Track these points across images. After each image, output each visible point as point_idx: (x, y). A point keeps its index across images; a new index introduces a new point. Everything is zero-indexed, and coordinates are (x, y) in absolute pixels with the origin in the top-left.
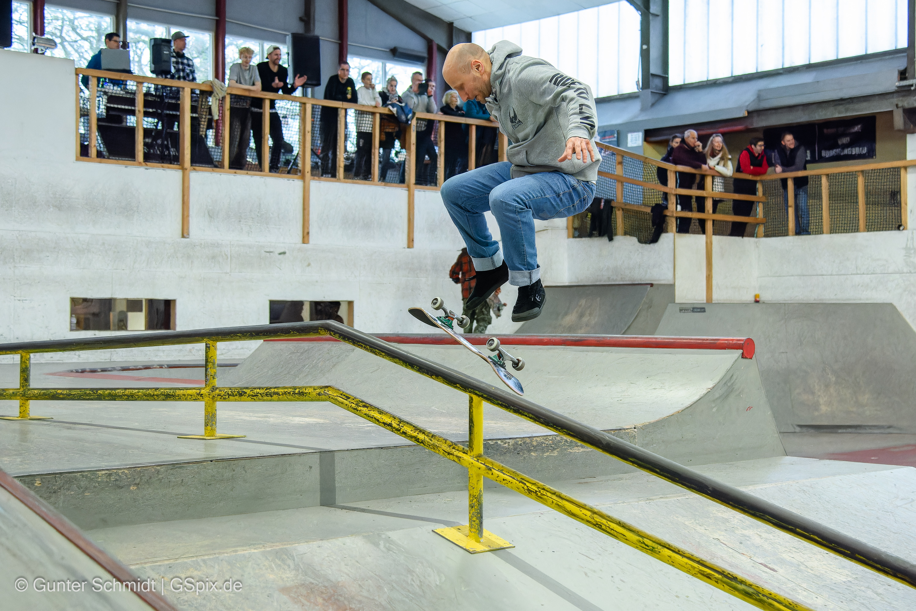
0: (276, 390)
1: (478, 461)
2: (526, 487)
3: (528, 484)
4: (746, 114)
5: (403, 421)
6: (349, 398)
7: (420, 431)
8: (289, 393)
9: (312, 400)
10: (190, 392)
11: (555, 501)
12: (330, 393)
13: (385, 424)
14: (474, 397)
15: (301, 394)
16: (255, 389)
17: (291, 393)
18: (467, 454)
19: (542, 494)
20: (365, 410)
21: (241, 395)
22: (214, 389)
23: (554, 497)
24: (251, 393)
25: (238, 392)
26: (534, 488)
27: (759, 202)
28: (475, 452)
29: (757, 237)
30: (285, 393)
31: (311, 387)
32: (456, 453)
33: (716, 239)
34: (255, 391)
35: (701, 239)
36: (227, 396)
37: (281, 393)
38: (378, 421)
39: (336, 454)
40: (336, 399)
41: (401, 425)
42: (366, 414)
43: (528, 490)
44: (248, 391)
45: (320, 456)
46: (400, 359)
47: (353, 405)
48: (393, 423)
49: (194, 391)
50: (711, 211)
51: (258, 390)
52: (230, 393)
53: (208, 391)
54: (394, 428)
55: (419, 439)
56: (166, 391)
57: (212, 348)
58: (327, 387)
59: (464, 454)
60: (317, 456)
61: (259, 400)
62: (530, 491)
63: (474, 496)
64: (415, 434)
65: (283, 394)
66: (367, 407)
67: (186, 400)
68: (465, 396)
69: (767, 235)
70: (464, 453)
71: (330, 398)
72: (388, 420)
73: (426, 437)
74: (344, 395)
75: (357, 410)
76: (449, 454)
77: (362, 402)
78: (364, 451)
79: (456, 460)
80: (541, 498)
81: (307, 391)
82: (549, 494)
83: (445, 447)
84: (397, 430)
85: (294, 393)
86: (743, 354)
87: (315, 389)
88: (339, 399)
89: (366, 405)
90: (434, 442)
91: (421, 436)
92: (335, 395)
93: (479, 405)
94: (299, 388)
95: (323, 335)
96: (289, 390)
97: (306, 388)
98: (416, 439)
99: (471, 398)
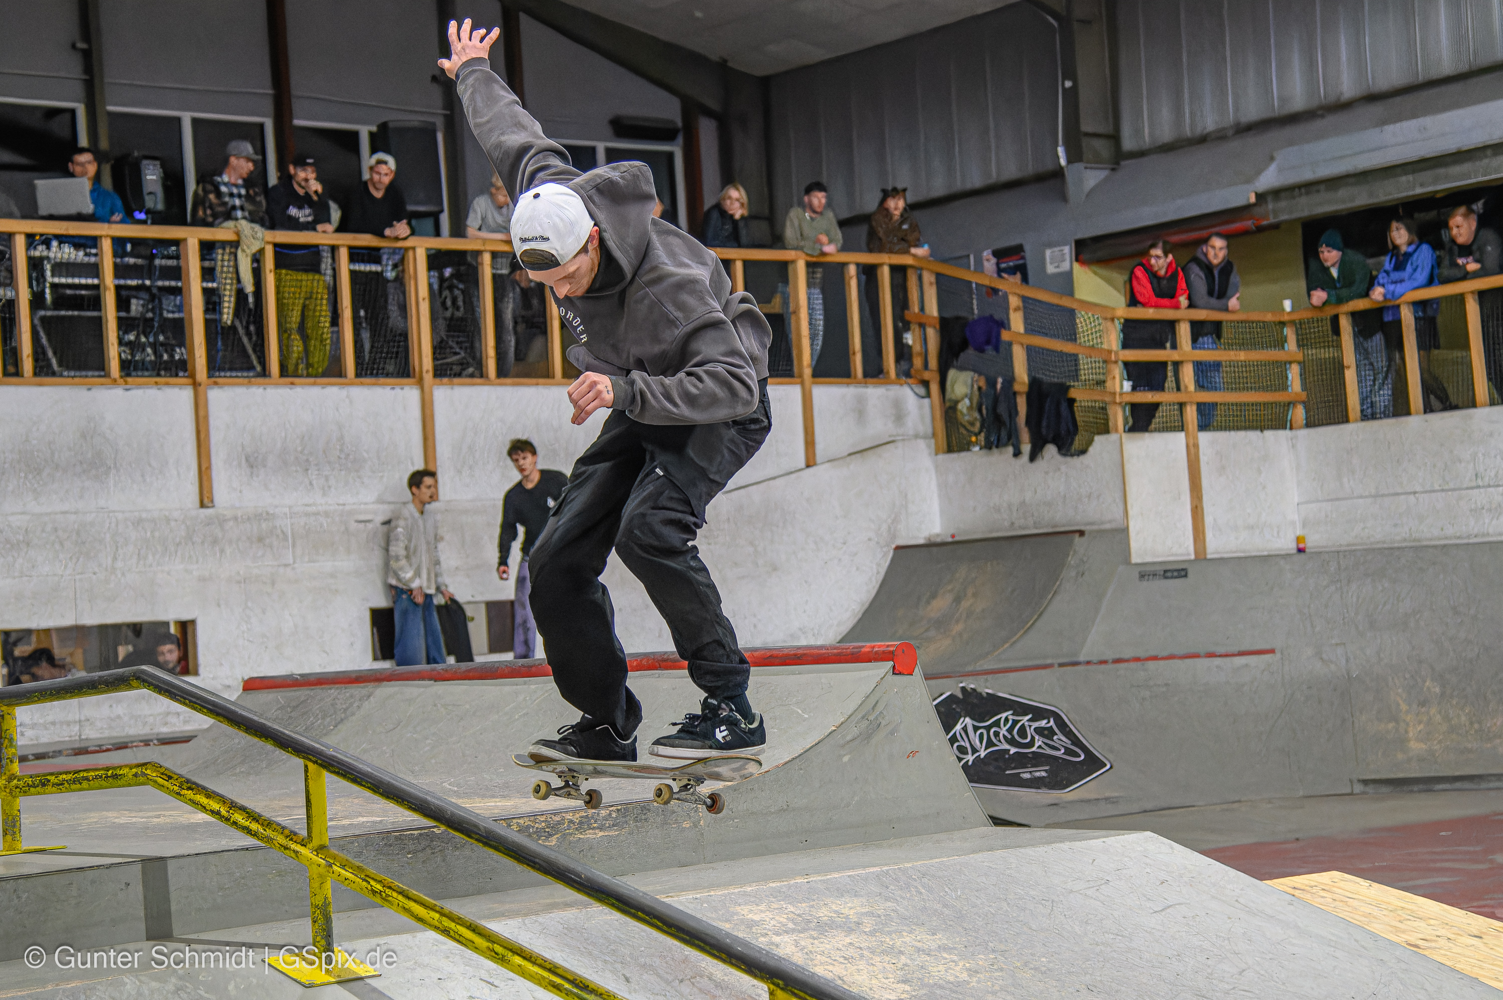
0: (85, 774)
1: (317, 855)
2: (369, 887)
3: (373, 883)
4: (1253, 199)
6: (170, 778)
7: (254, 819)
8: (101, 777)
9: (130, 785)
11: (401, 904)
12: (148, 772)
13: (212, 811)
14: (310, 765)
15: (115, 777)
16: (61, 773)
17: (104, 776)
18: (305, 846)
19: (388, 895)
20: (189, 793)
21: (43, 785)
23: (400, 897)
24: (56, 781)
25: (40, 781)
26: (379, 887)
27: (1290, 363)
28: (316, 843)
29: (1291, 428)
30: (96, 777)
31: (126, 767)
32: (294, 846)
33: (1204, 438)
34: (61, 777)
35: (1178, 440)
36: (28, 788)
37: (91, 778)
38: (205, 808)
39: (169, 861)
40: (156, 782)
41: (231, 811)
42: (190, 800)
43: (373, 890)
44: (52, 779)
45: (143, 867)
47: (176, 788)
48: (221, 810)
50: (1192, 387)
51: (64, 776)
52: (30, 783)
53: (4, 782)
54: (223, 817)
55: (251, 830)
58: (145, 764)
59: (303, 848)
60: (140, 866)
61: (66, 790)
62: (374, 892)
63: (317, 906)
64: (247, 824)
65: (93, 779)
66: (192, 789)
68: (298, 762)
69: (1309, 425)
70: (302, 845)
71: (148, 781)
72: (215, 806)
73: (259, 825)
74: (166, 774)
75: (181, 795)
76: (286, 848)
77: (188, 781)
78: (217, 856)
79: (293, 855)
80: (387, 900)
81: (121, 772)
82: (395, 894)
83: (281, 839)
84: (227, 819)
85: (107, 777)
86: (894, 667)
87: (131, 769)
88: (160, 780)
89: (193, 786)
90: (269, 832)
91: (254, 826)
92: (154, 774)
93: (319, 776)
94: (114, 768)
95: (137, 688)
96: (100, 773)
97: (120, 767)
98: (248, 831)
99: (306, 766)
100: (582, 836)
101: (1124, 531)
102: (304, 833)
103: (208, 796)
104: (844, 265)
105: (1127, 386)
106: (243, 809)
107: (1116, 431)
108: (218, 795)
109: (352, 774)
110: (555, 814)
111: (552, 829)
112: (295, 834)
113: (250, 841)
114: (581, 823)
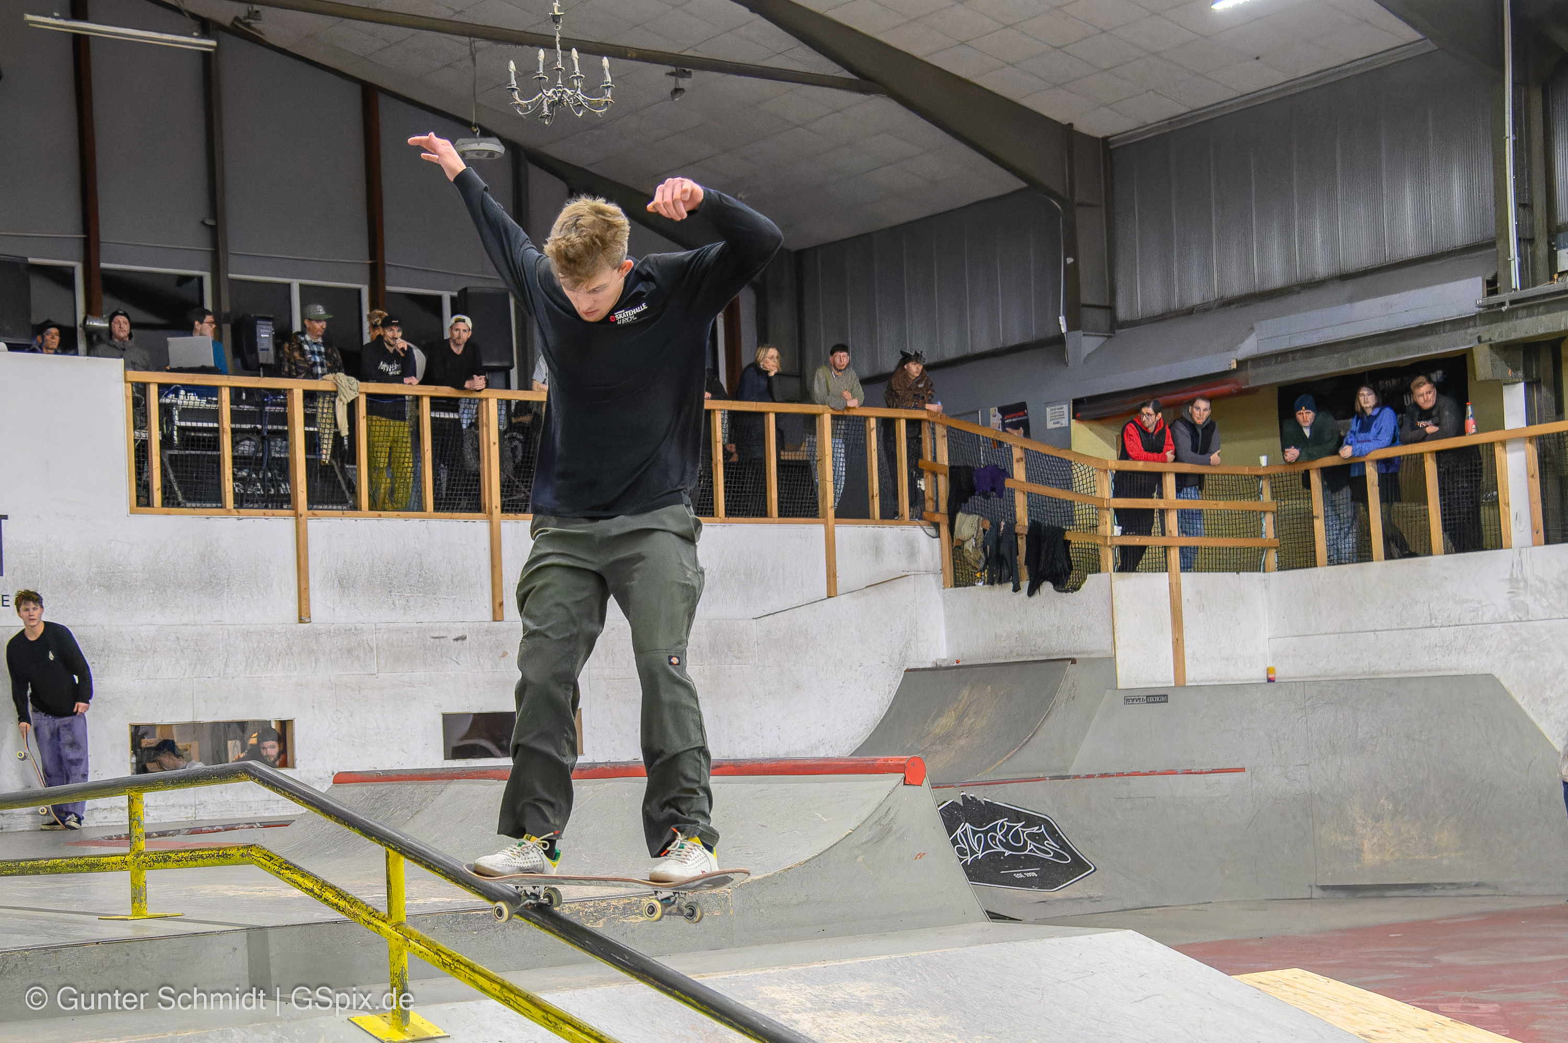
0: (200, 853)
1: (396, 931)
2: (442, 961)
4: (1234, 366)
6: (271, 859)
9: (237, 864)
10: (114, 859)
11: (466, 974)
12: (253, 853)
13: (306, 888)
14: (391, 851)
15: (225, 856)
16: (180, 851)
17: (215, 855)
18: (386, 922)
19: (456, 968)
20: (288, 873)
22: (138, 855)
23: (468, 970)
24: (176, 858)
25: (164, 857)
26: (448, 960)
27: (1265, 512)
28: (394, 921)
29: (1264, 571)
30: (209, 856)
31: (234, 847)
32: (376, 922)
34: (180, 855)
35: (1161, 580)
36: (153, 863)
37: (205, 856)
38: (301, 886)
39: (267, 930)
40: (259, 861)
42: (288, 878)
44: (172, 855)
45: (247, 934)
46: (318, 807)
47: (276, 868)
48: (315, 888)
49: (119, 857)
51: (183, 854)
52: (155, 859)
53: (133, 857)
54: (316, 894)
57: (136, 801)
58: (249, 847)
59: (384, 923)
60: (245, 933)
61: (185, 866)
63: (395, 975)
64: (337, 900)
65: (207, 857)
66: (290, 869)
67: (111, 869)
68: (381, 849)
70: (384, 921)
71: (253, 860)
72: (310, 885)
74: (268, 855)
75: (280, 874)
76: (369, 923)
77: (286, 862)
79: (375, 930)
80: (455, 972)
81: (228, 853)
82: (463, 967)
83: (365, 915)
84: (320, 896)
86: (905, 779)
87: (238, 849)
88: (263, 860)
89: (289, 866)
90: (354, 909)
91: (342, 903)
92: (258, 855)
93: (398, 860)
94: (225, 849)
95: (246, 780)
96: (212, 853)
97: (230, 848)
98: (338, 908)
99: (388, 853)
100: (625, 921)
101: (1110, 661)
102: (384, 911)
103: (303, 876)
104: (866, 418)
105: (1117, 530)
106: (333, 888)
107: (1108, 571)
108: (312, 875)
109: (427, 861)
110: (603, 901)
111: (600, 913)
112: (377, 911)
113: (338, 916)
114: (624, 908)
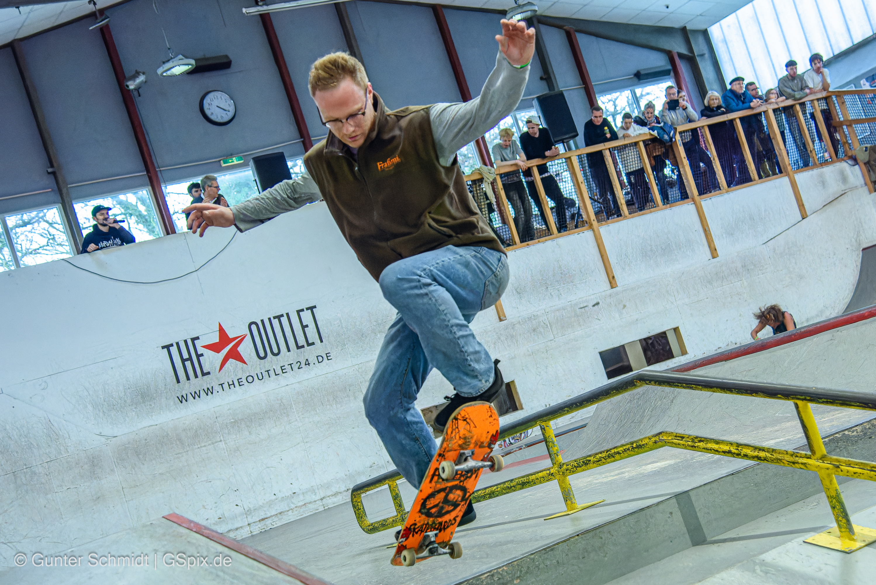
0: (616, 450)
5: (741, 445)
6: (683, 438)
8: (628, 449)
10: (541, 474)
12: (665, 438)
14: (799, 403)
15: (639, 447)
16: (597, 454)
17: (630, 448)
18: (810, 458)
20: (701, 444)
21: (586, 464)
22: (561, 466)
24: (595, 460)
25: (583, 462)
28: (818, 455)
30: (625, 451)
31: (646, 438)
32: (800, 460)
34: (598, 456)
36: (575, 469)
37: (621, 452)
38: (717, 451)
39: (690, 493)
40: (672, 442)
41: (739, 449)
42: (704, 448)
44: (592, 458)
45: (677, 500)
46: (717, 387)
47: (690, 443)
48: (732, 449)
49: (544, 472)
51: (600, 455)
52: (576, 465)
53: (557, 469)
54: (734, 453)
55: (760, 457)
56: (520, 480)
57: (546, 428)
58: (660, 433)
60: (674, 500)
61: (604, 463)
64: (756, 454)
65: (623, 452)
66: (703, 441)
67: (541, 483)
68: (789, 404)
70: (808, 458)
71: (666, 443)
72: (726, 448)
73: (767, 453)
74: (679, 437)
75: (695, 447)
76: (794, 463)
77: (697, 437)
78: (716, 483)
79: (802, 466)
81: (643, 443)
83: (788, 458)
84: (738, 455)
85: (633, 448)
87: (650, 439)
88: (675, 441)
89: (700, 440)
90: (775, 456)
92: (670, 438)
93: (807, 408)
94: (636, 442)
96: (627, 447)
97: (642, 440)
99: (796, 404)
103: (717, 444)
108: (725, 441)
